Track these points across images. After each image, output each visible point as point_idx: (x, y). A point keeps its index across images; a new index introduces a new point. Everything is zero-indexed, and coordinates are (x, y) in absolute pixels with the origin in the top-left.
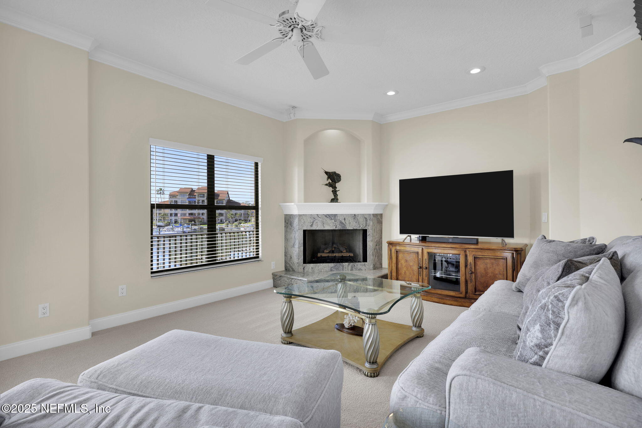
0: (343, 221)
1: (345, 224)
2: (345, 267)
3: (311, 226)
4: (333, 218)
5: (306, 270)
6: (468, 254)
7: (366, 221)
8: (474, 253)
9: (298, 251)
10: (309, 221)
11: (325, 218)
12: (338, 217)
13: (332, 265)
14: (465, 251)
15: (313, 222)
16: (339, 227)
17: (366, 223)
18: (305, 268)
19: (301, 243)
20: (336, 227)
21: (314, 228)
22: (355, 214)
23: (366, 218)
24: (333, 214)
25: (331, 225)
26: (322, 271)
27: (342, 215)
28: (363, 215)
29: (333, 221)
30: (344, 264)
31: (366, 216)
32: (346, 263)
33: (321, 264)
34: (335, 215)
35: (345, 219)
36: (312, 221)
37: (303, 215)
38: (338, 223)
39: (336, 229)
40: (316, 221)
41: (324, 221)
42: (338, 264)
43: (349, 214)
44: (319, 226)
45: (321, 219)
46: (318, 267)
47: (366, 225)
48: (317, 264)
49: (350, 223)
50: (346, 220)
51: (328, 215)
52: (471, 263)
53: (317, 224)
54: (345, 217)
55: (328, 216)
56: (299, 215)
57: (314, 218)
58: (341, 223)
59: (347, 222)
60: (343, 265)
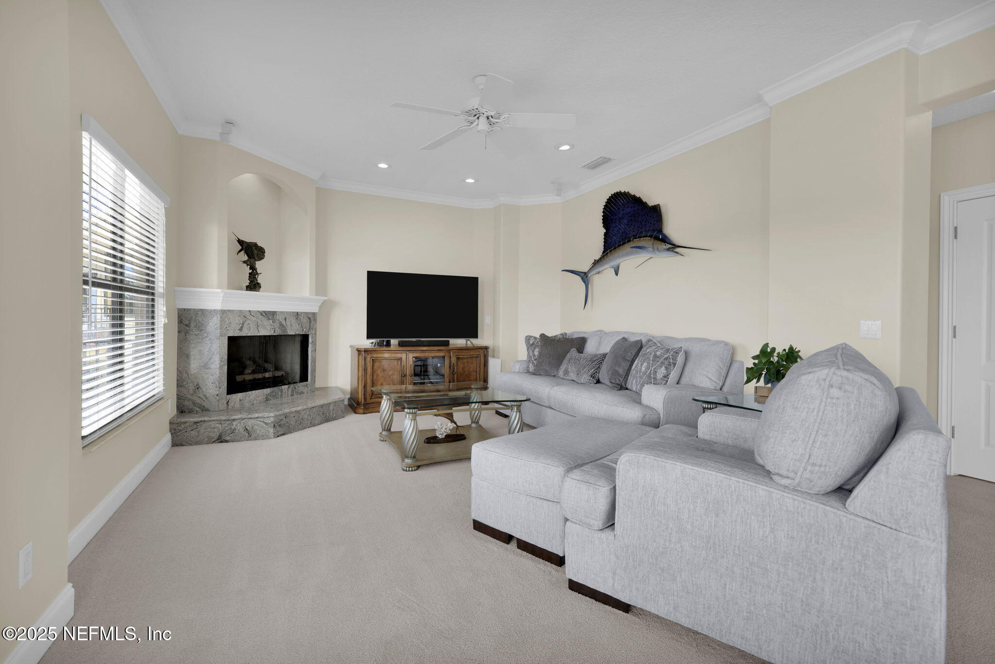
0: (284, 322)
1: (285, 325)
2: (284, 391)
3: (241, 329)
4: (270, 317)
5: (231, 404)
6: (452, 355)
7: (310, 322)
8: (456, 354)
9: (220, 373)
10: (238, 322)
11: (261, 317)
12: (277, 316)
13: (267, 391)
14: (450, 353)
15: (243, 324)
16: (278, 332)
17: (310, 326)
18: (229, 402)
19: (223, 359)
20: (274, 332)
21: (244, 333)
22: (297, 313)
23: (310, 318)
24: (270, 312)
25: (268, 327)
26: (255, 402)
27: (282, 312)
28: (306, 313)
29: (271, 321)
30: (283, 387)
31: (309, 316)
32: (285, 386)
33: (253, 392)
34: (274, 313)
35: (285, 319)
36: (241, 322)
37: (228, 310)
38: (277, 325)
39: (274, 334)
40: (248, 322)
41: (259, 322)
42: (276, 389)
43: (291, 312)
44: (251, 330)
45: (254, 319)
46: (249, 397)
47: (310, 329)
48: (247, 393)
49: (291, 325)
50: (287, 320)
51: (264, 312)
52: (454, 364)
53: (250, 328)
54: (286, 315)
55: (264, 314)
56: (222, 310)
57: (245, 315)
58: (281, 325)
59: (288, 324)
60: (282, 389)
